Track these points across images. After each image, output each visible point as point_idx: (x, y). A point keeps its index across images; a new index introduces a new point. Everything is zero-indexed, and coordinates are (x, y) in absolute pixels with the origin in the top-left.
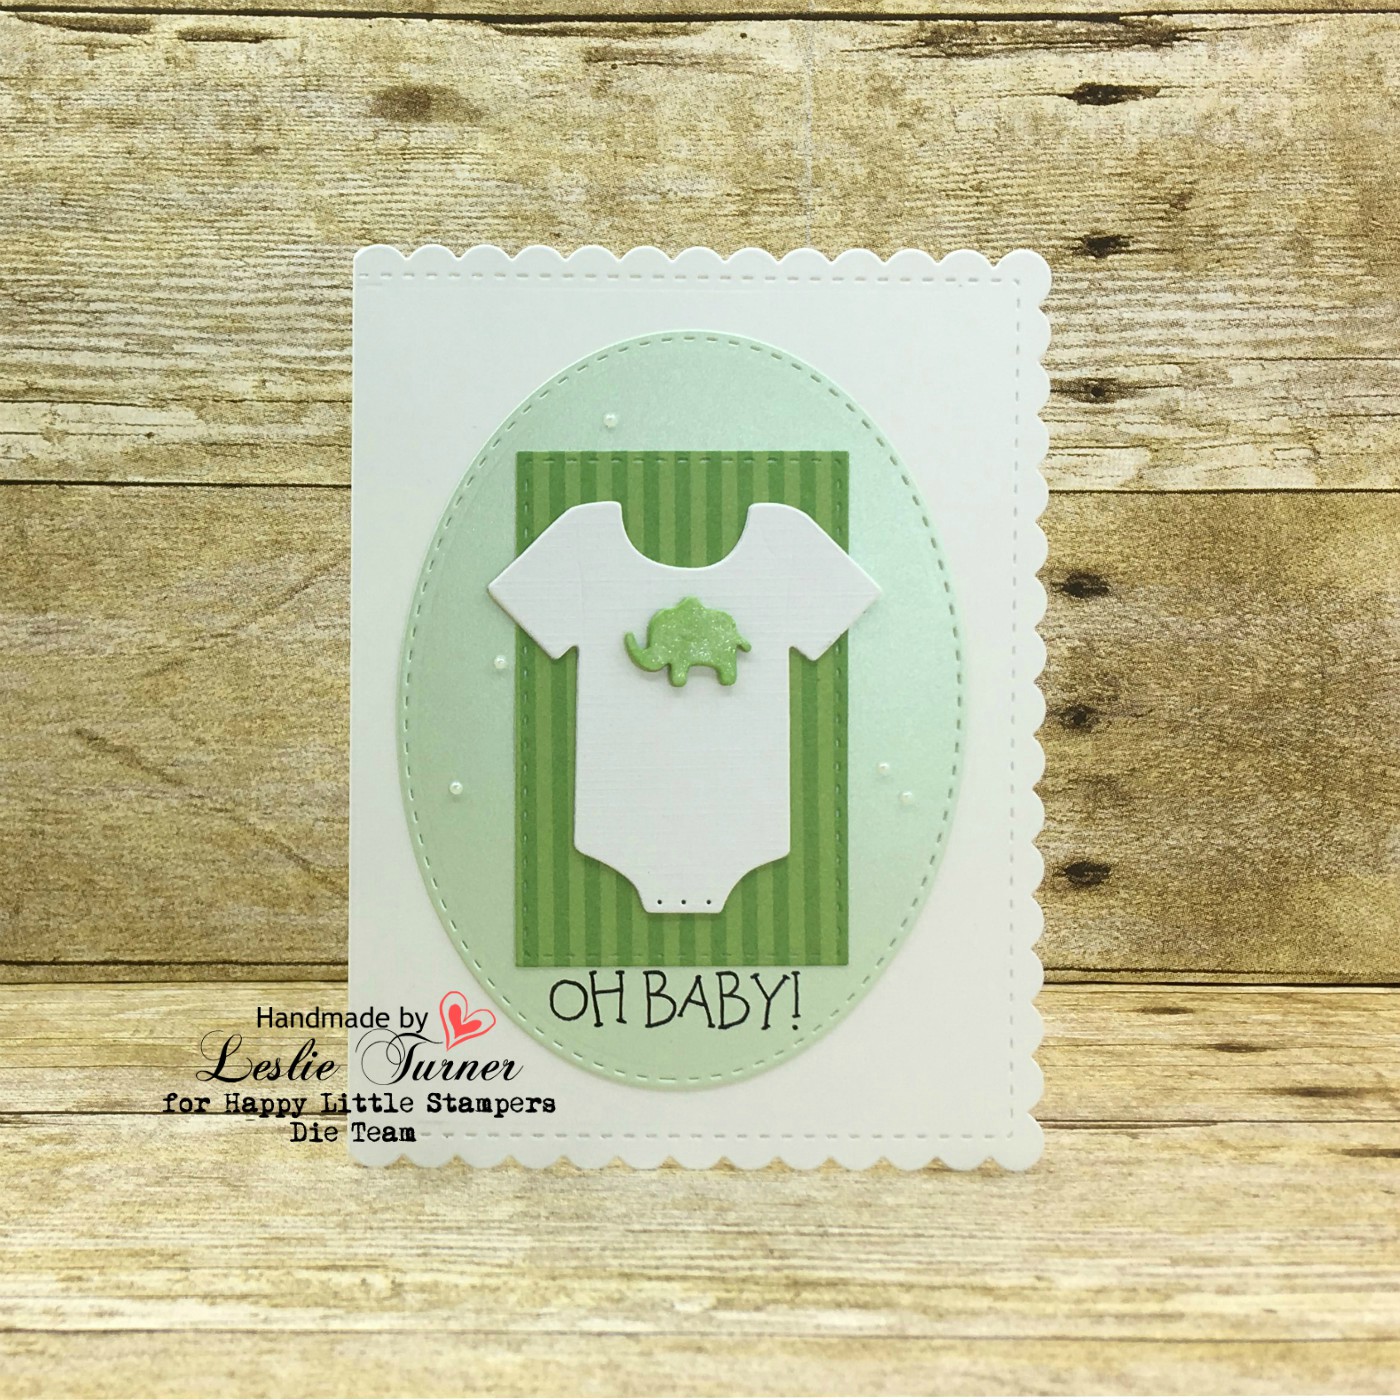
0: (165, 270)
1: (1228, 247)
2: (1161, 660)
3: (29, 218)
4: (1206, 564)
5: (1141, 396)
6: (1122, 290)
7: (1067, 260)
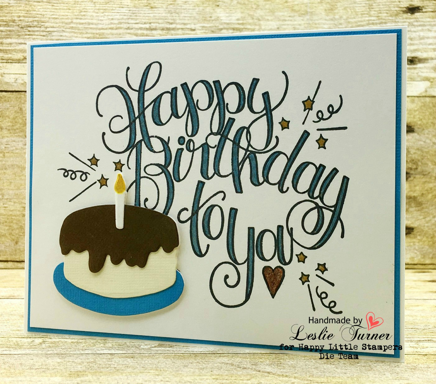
0: (75, 17)
2: (433, 155)
5: (427, 63)
6: (420, 25)
7: (400, 15)
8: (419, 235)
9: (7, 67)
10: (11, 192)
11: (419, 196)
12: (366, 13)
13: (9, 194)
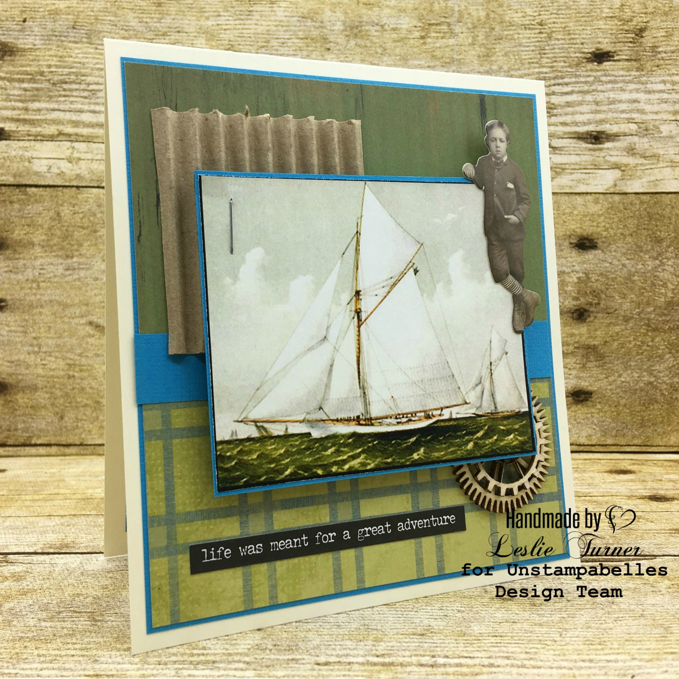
1: (662, 59)
2: (622, 284)
3: (56, 36)
4: (645, 233)
5: (618, 140)
6: (610, 82)
7: (583, 65)
8: (599, 402)
9: (36, 148)
10: (50, 342)
11: (601, 344)
12: (535, 60)
13: (47, 345)
